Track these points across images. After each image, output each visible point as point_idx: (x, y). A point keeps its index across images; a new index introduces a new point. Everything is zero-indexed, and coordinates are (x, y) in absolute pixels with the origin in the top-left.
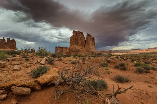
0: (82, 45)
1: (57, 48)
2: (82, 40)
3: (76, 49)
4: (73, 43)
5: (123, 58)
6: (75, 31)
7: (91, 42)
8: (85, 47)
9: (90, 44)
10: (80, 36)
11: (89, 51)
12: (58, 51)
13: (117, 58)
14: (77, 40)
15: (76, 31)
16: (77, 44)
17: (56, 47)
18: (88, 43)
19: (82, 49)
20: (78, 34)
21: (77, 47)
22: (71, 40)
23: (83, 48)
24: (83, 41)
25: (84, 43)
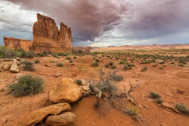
0: (54, 38)
1: (7, 41)
2: (54, 31)
3: (45, 43)
4: (39, 33)
5: (109, 57)
6: (42, 14)
7: (67, 35)
8: (59, 41)
9: (66, 38)
10: (50, 25)
11: (64, 46)
12: (11, 45)
13: (103, 56)
14: (46, 30)
15: (43, 16)
16: (47, 36)
17: (5, 39)
18: (63, 36)
19: (54, 44)
20: (46, 21)
21: (47, 41)
22: (35, 30)
23: (56, 42)
24: (56, 32)
25: (56, 35)
